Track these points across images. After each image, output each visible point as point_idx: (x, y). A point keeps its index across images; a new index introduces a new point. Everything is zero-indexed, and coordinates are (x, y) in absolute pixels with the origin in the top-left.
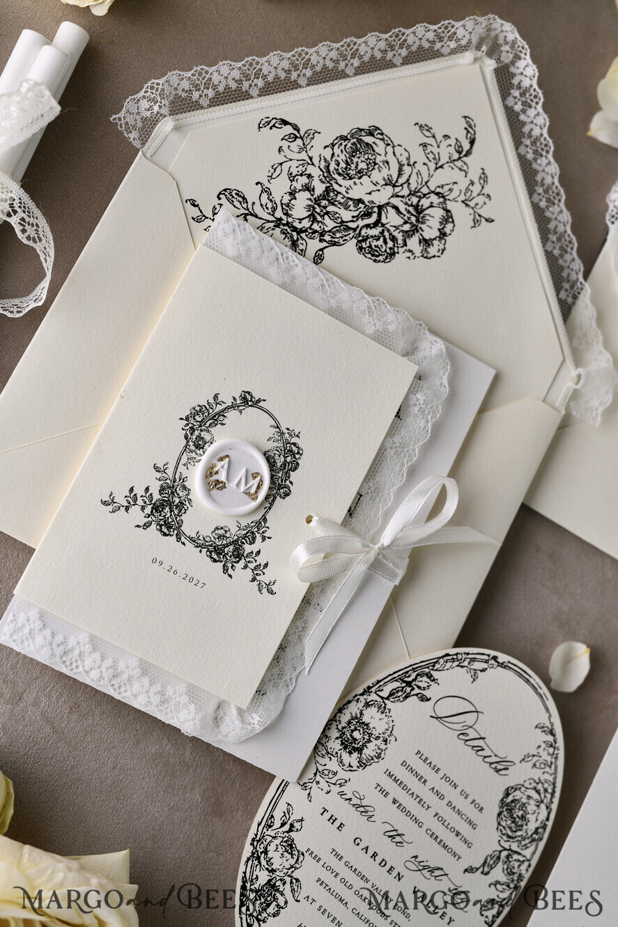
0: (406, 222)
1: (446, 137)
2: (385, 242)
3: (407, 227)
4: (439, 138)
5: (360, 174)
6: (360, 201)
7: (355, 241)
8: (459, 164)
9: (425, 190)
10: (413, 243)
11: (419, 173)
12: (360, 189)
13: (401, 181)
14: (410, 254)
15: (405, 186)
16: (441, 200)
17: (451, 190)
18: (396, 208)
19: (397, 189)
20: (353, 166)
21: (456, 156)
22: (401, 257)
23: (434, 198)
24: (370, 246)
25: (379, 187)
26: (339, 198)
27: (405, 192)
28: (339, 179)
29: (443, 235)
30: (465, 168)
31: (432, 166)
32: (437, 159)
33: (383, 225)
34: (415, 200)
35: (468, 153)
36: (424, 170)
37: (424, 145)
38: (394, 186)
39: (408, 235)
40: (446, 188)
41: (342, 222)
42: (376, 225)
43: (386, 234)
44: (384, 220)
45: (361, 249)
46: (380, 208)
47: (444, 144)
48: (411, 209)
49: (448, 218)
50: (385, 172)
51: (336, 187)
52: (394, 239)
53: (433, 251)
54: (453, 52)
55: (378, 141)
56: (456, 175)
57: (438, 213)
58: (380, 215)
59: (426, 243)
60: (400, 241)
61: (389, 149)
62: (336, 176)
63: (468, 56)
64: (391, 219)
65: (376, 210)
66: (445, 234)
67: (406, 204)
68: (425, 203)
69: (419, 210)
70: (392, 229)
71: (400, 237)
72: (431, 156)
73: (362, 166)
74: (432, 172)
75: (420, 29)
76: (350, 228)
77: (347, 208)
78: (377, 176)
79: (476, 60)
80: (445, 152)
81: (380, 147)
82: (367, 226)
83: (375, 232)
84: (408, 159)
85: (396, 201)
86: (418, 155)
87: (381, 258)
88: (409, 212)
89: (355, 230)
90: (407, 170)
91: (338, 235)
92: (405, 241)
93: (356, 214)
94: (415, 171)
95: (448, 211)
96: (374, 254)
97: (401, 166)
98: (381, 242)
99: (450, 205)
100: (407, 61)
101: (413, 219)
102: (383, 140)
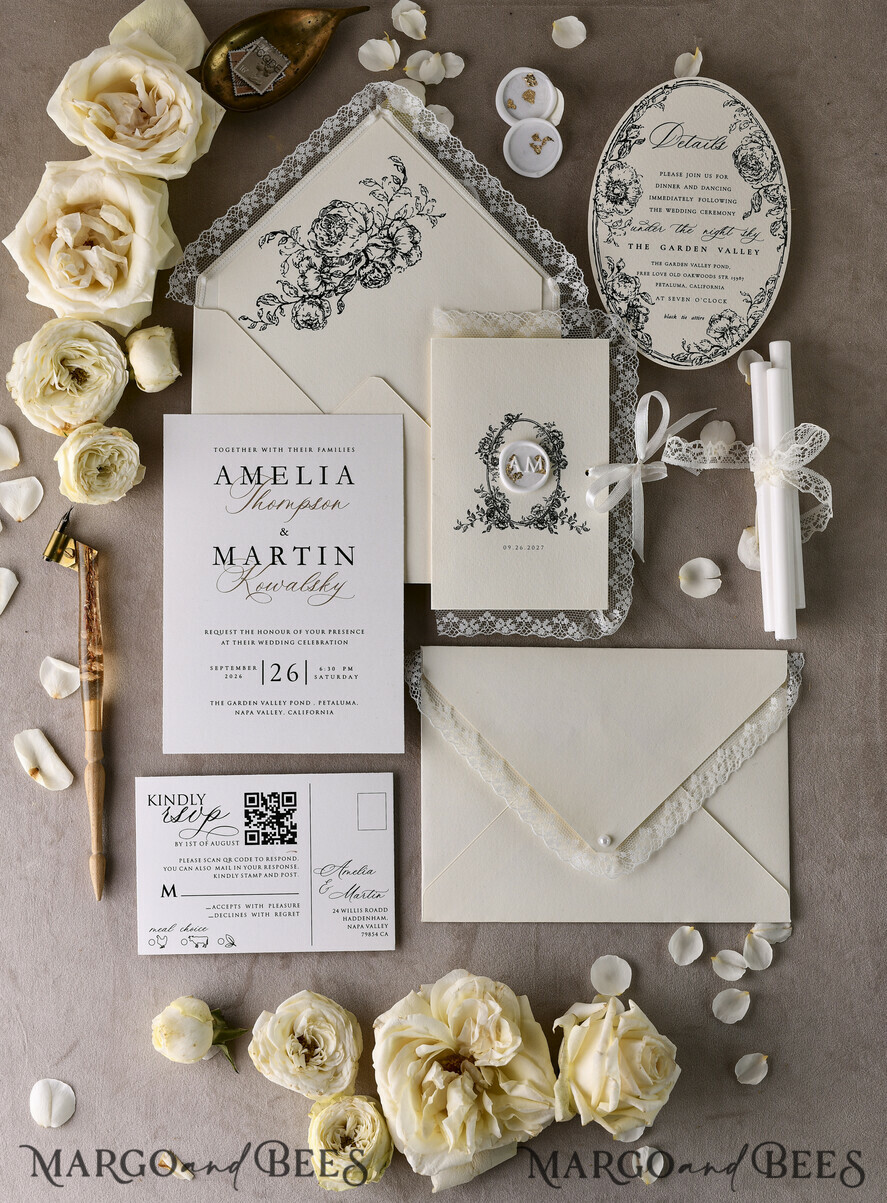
0: (386, 250)
1: (384, 178)
2: (379, 271)
3: (389, 253)
4: (380, 182)
5: (340, 237)
6: (349, 254)
7: (359, 282)
8: (402, 191)
9: (388, 222)
10: (399, 261)
11: (378, 213)
12: (345, 247)
13: (369, 225)
14: (399, 270)
15: (374, 227)
16: (403, 221)
17: (405, 211)
18: (375, 245)
19: (369, 233)
20: (333, 235)
21: (398, 187)
22: (395, 275)
23: (397, 223)
24: (371, 280)
25: (356, 238)
26: (334, 260)
27: (376, 231)
28: (328, 248)
29: (415, 244)
30: (408, 191)
31: (385, 203)
32: (385, 197)
33: (372, 261)
34: (385, 232)
35: (405, 180)
36: (381, 209)
37: (373, 193)
38: (366, 231)
39: (391, 258)
40: (402, 212)
41: (344, 274)
42: (367, 264)
43: (377, 265)
44: (371, 258)
45: (365, 284)
46: (364, 251)
47: (386, 184)
48: (385, 240)
49: (413, 230)
50: (356, 226)
51: (329, 255)
52: (384, 266)
53: (414, 258)
54: (358, 122)
55: (340, 209)
56: (405, 199)
57: (405, 232)
58: (366, 256)
59: (407, 255)
60: (389, 265)
61: (351, 209)
62: (325, 248)
63: (371, 117)
64: (375, 254)
65: (362, 254)
66: (417, 243)
67: (380, 238)
68: (392, 230)
69: (390, 237)
70: (379, 260)
71: (387, 262)
72: (381, 197)
73: (339, 231)
74: (387, 207)
75: (327, 123)
76: (351, 276)
77: (342, 264)
78: (351, 232)
79: (378, 116)
80: (389, 189)
81: (344, 212)
82: (362, 268)
83: (369, 268)
84: (367, 208)
85: (373, 240)
86: (372, 202)
87: (382, 283)
88: (385, 242)
89: (355, 275)
90: (369, 216)
91: (346, 285)
92: (392, 263)
93: (351, 264)
94: (375, 213)
95: (410, 226)
96: (375, 283)
97: (364, 215)
98: (376, 272)
99: (410, 222)
100: (332, 146)
101: (390, 245)
102: (344, 206)
